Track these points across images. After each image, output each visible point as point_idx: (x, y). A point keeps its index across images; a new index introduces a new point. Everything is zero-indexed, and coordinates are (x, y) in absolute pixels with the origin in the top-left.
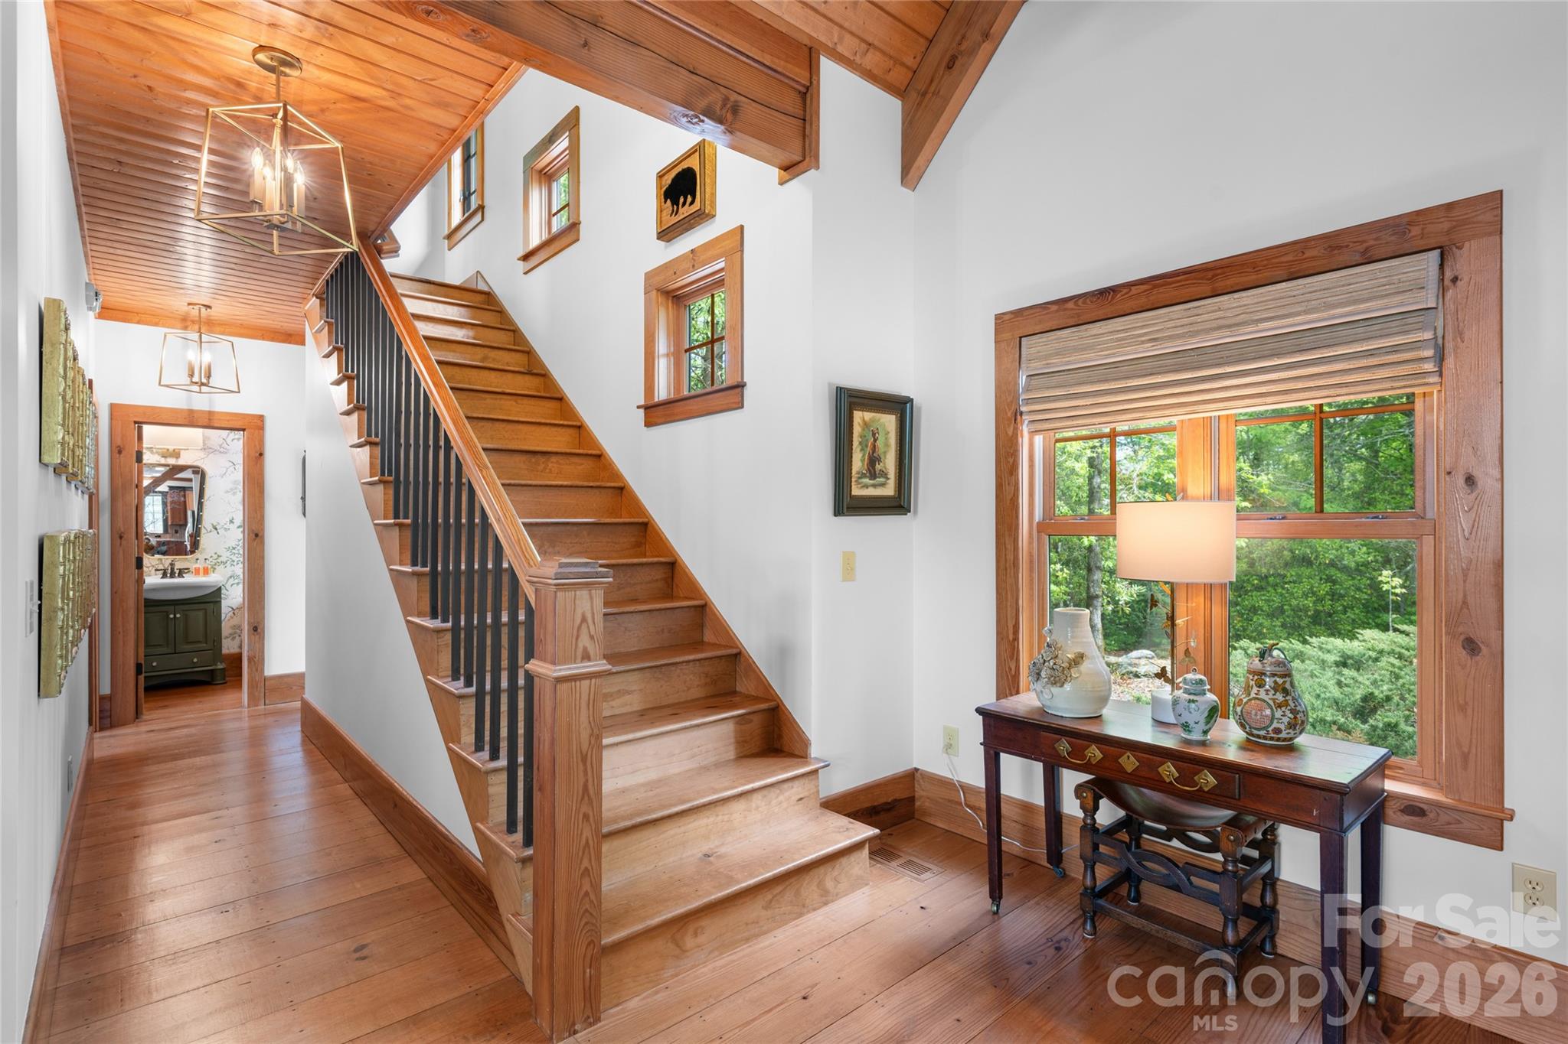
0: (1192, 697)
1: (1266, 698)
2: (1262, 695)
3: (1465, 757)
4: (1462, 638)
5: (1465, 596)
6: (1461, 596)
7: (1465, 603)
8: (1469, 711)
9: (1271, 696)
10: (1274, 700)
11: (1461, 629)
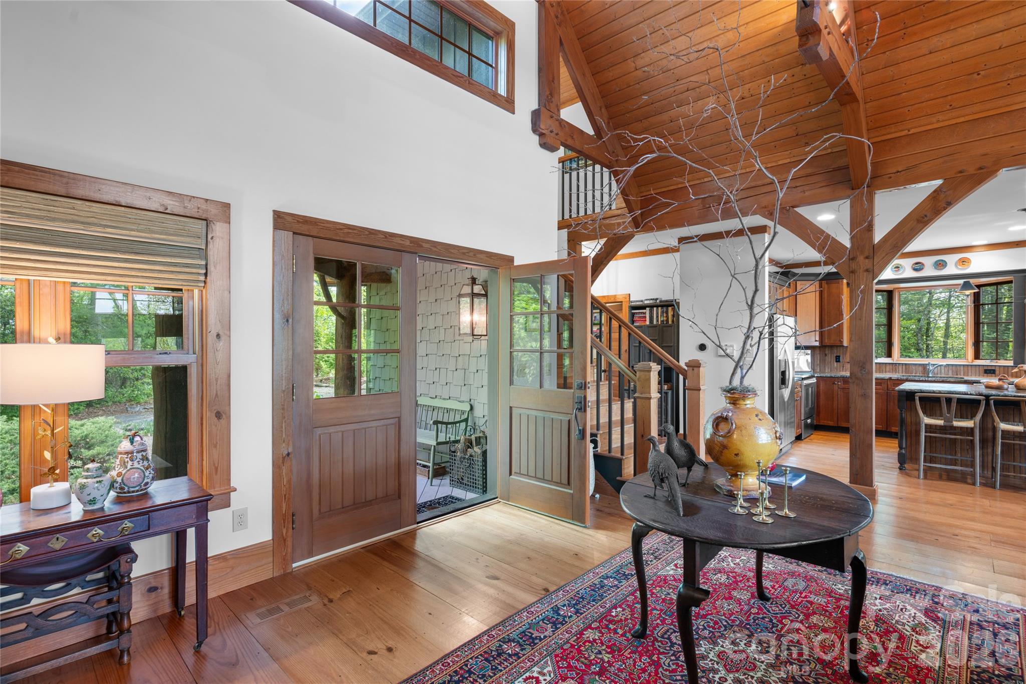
0: (98, 479)
1: (139, 466)
2: (136, 465)
3: (216, 469)
4: (215, 412)
5: (217, 391)
6: (215, 392)
7: (217, 394)
8: (218, 447)
9: (141, 464)
10: (143, 466)
11: (214, 408)
